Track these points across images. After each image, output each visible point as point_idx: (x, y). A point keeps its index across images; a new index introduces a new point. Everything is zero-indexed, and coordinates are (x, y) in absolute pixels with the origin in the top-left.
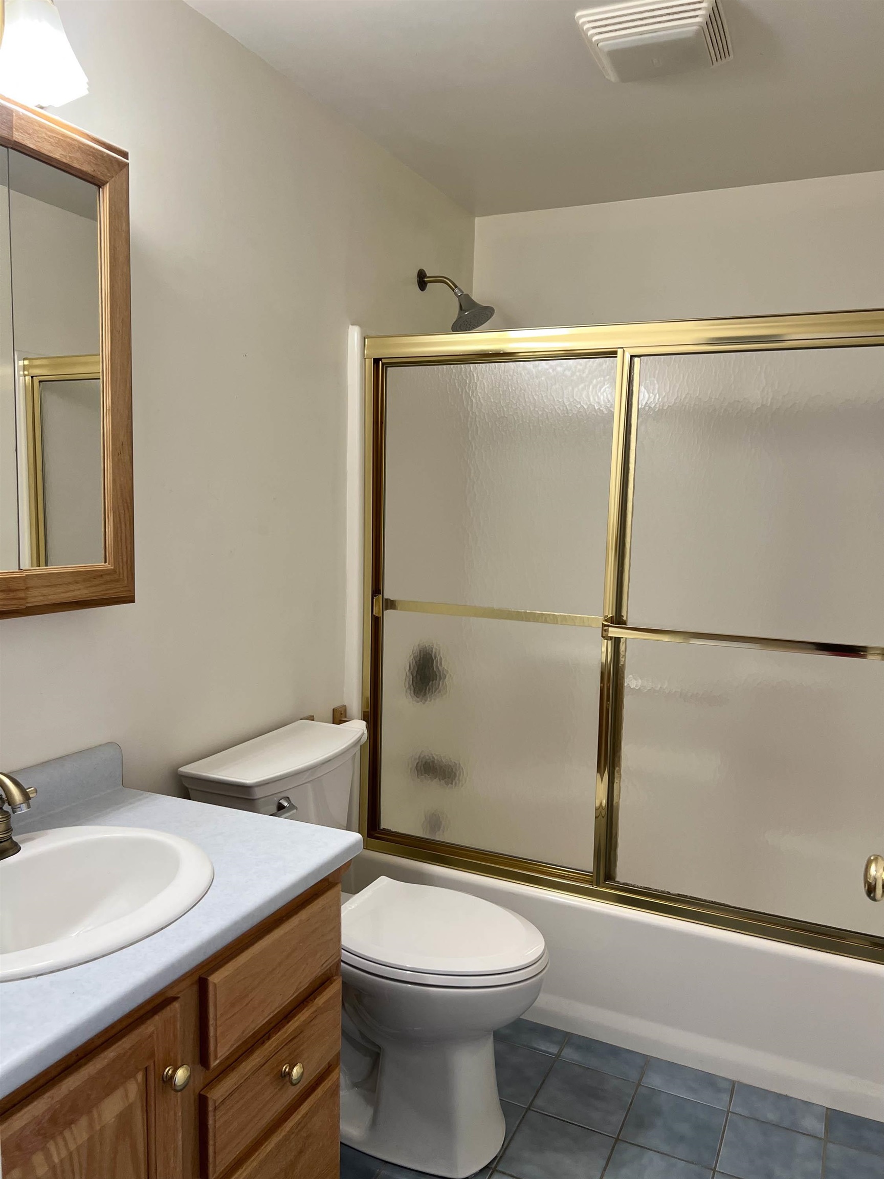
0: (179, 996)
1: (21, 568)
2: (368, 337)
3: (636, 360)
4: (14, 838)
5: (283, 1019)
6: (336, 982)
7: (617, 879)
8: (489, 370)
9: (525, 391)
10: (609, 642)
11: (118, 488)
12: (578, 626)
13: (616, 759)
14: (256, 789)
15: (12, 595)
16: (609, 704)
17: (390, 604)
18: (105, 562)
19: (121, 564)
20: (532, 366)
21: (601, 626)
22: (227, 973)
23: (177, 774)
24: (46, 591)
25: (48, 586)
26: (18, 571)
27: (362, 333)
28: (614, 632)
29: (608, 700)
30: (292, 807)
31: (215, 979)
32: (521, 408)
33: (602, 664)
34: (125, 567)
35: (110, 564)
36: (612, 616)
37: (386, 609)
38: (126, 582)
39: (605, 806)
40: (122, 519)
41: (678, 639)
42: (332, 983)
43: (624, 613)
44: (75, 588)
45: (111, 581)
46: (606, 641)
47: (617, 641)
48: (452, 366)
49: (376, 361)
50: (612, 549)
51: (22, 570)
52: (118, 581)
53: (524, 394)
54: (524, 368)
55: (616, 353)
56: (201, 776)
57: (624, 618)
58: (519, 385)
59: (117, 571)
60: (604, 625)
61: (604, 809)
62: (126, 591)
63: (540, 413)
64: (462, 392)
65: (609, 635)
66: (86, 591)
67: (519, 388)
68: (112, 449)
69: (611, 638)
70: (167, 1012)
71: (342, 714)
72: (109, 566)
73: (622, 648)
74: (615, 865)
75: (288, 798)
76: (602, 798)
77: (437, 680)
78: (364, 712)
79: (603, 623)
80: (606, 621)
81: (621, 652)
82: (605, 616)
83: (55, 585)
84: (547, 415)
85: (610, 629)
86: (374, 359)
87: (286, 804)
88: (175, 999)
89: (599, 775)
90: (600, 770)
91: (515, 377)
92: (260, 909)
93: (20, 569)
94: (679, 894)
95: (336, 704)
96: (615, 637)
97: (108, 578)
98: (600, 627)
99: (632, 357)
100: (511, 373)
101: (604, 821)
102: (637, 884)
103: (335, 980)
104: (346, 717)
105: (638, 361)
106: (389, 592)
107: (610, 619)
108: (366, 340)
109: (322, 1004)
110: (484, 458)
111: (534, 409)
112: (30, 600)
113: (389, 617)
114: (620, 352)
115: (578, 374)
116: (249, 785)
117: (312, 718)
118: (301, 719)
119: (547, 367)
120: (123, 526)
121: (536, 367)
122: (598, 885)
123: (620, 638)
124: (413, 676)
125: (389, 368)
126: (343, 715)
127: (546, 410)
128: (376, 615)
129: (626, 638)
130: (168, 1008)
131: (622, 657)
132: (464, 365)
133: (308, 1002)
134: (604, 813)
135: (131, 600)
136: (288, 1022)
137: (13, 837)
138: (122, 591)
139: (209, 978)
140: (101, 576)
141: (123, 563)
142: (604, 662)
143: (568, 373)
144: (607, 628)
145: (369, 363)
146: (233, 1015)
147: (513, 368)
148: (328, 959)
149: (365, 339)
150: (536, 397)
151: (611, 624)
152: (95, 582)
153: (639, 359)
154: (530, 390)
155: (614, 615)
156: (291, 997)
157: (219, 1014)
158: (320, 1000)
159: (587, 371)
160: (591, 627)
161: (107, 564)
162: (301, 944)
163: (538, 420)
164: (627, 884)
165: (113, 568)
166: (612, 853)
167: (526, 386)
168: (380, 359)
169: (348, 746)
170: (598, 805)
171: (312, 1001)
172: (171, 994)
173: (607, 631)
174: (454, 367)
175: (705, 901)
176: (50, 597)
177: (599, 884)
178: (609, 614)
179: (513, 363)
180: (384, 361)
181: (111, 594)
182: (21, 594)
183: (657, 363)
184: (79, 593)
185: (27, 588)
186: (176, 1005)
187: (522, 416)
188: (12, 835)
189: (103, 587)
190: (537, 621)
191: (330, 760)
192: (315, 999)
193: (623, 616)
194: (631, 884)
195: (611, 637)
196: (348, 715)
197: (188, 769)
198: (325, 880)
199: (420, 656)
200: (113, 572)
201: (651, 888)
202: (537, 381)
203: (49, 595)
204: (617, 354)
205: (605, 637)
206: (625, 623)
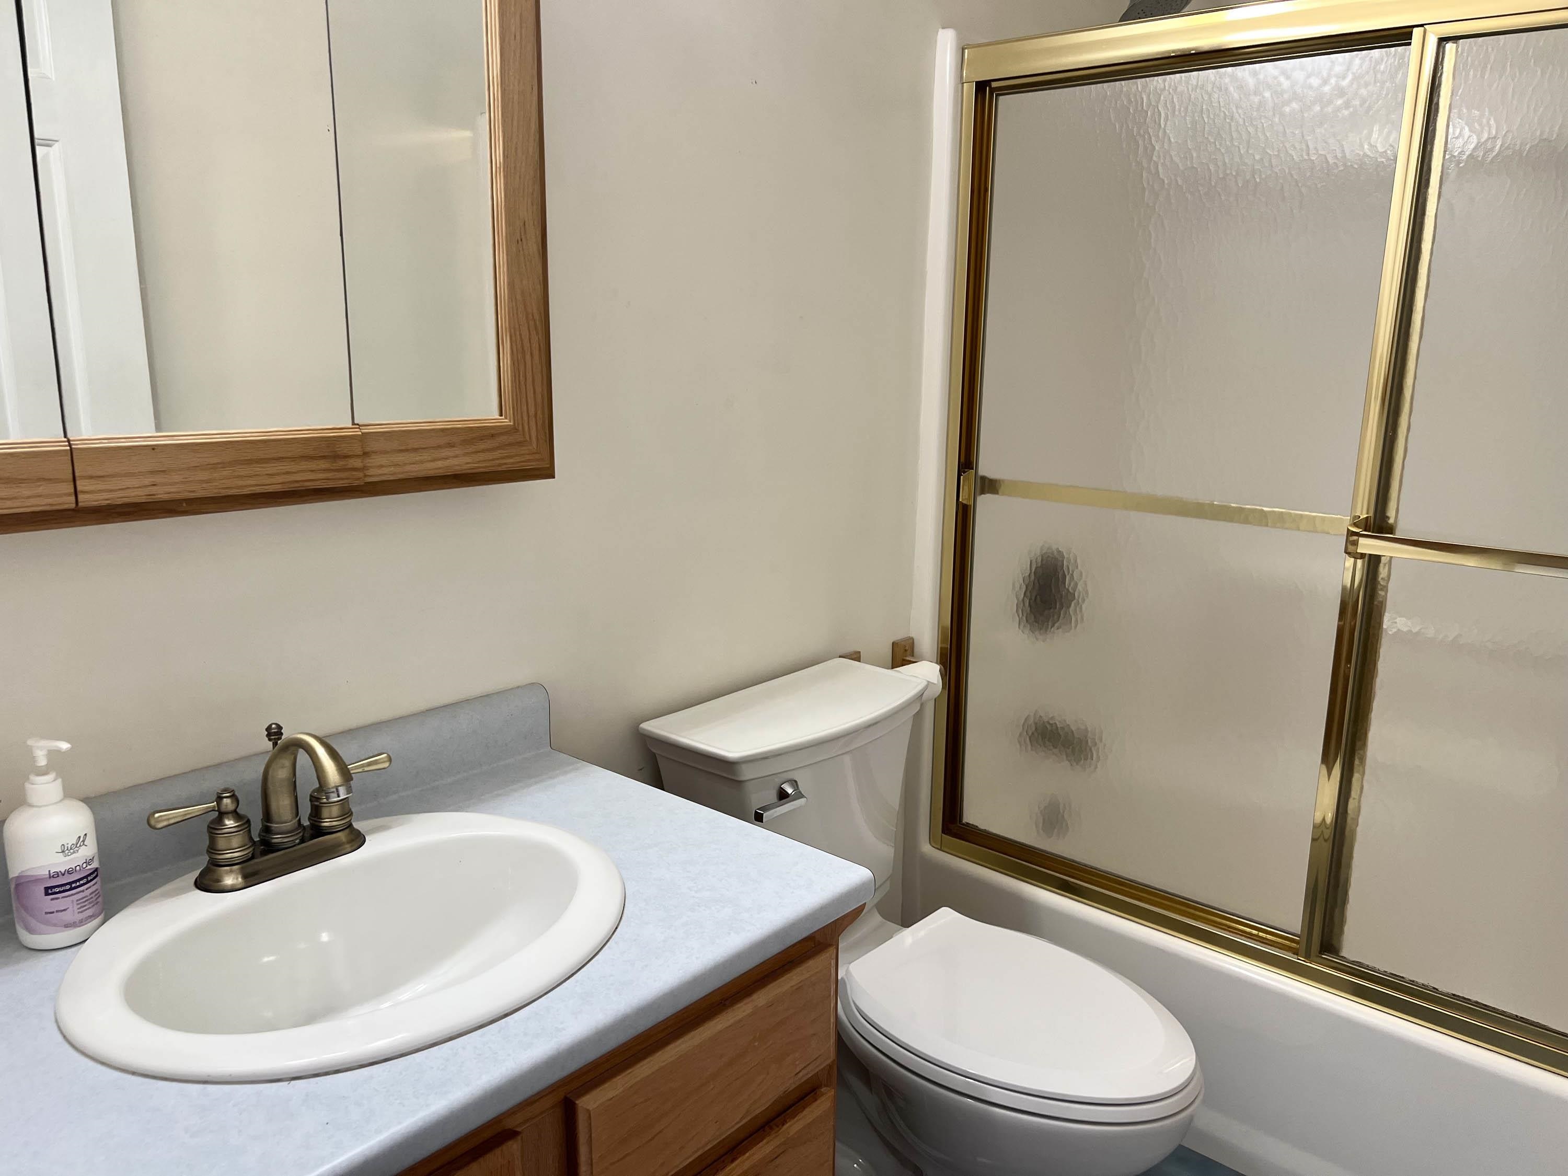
0: (519, 1129)
1: (356, 422)
2: (969, 46)
3: (1450, 47)
4: (356, 825)
5: (726, 1154)
6: (823, 1099)
7: (1345, 953)
8: (1170, 87)
9: (1232, 119)
10: (1359, 562)
11: (519, 297)
12: (1302, 531)
13: (1358, 744)
14: (744, 767)
15: (341, 463)
16: (1350, 668)
17: (989, 486)
18: (501, 415)
19: (525, 418)
20: (1247, 72)
21: (1346, 533)
22: (611, 1094)
23: (638, 730)
24: (400, 458)
25: (402, 451)
26: (350, 426)
27: (960, 36)
28: (1368, 546)
29: (1349, 661)
30: (799, 795)
31: (589, 1103)
32: (1223, 150)
33: (1344, 588)
34: (533, 424)
35: (508, 418)
36: (1367, 517)
37: (983, 492)
38: (535, 445)
39: (1332, 821)
40: (527, 345)
41: (1493, 565)
42: (816, 1100)
43: (1391, 513)
44: (450, 454)
45: (510, 444)
46: (1352, 560)
47: (1373, 561)
48: (1105, 85)
49: (981, 87)
50: (1376, 398)
51: (358, 425)
52: (520, 444)
53: (1230, 125)
54: (1233, 78)
55: (1409, 36)
56: (668, 738)
57: (1391, 521)
58: (1223, 109)
59: (520, 428)
60: (1350, 533)
61: (1327, 828)
62: (538, 460)
63: (1257, 157)
64: (1121, 127)
65: (1358, 551)
66: (468, 459)
67: (1222, 114)
68: (506, 233)
69: (1362, 556)
70: (495, 1159)
71: (906, 650)
72: (506, 422)
73: (1383, 572)
74: (1341, 931)
75: (796, 782)
76: (1326, 809)
77: (1056, 608)
78: (941, 648)
79: (1348, 529)
80: (1355, 525)
81: (1380, 579)
82: (1355, 516)
83: (415, 450)
84: (1270, 161)
85: (1362, 541)
86: (977, 83)
87: (790, 790)
88: (511, 1134)
89: (1324, 767)
90: (1327, 759)
91: (1216, 96)
92: (673, 994)
93: (353, 424)
94: (1454, 995)
95: (899, 635)
96: (1370, 555)
97: (504, 439)
98: (1343, 535)
99: (1442, 41)
100: (1209, 89)
101: (1326, 847)
102: (1377, 967)
103: (823, 1094)
104: (913, 656)
105: (1451, 49)
106: (987, 466)
107: (1364, 521)
108: (966, 51)
109: (795, 1133)
110: (1152, 240)
111: (1247, 151)
112: (371, 472)
113: (986, 506)
114: (1417, 32)
115: (1333, 81)
116: (731, 760)
117: (856, 657)
118: (840, 657)
119: (1276, 72)
120: (528, 357)
121: (1255, 74)
122: (1308, 957)
123: (1380, 556)
124: (1018, 600)
125: (1001, 98)
126: (908, 652)
127: (1269, 151)
128: (965, 502)
129: (1391, 557)
130: (498, 1151)
131: (1382, 590)
132: (1126, 82)
133: (771, 1128)
134: (1328, 833)
135: (548, 472)
136: (733, 1161)
137: (354, 824)
138: (529, 461)
139: (577, 1102)
140: (493, 436)
141: (529, 416)
142: (1349, 585)
143: (1315, 82)
144: (1355, 538)
145: (970, 90)
146: (624, 1157)
147: (1213, 79)
148: (809, 1065)
149: (963, 50)
150: (1251, 129)
151: (1365, 531)
152: (482, 446)
153: (1455, 45)
154: (1242, 116)
155: (1371, 514)
156: (736, 1124)
157: (595, 1156)
158: (794, 1127)
159: (1350, 77)
160: (1328, 533)
161: (503, 417)
162: (756, 1044)
163: (1254, 169)
164: (1360, 964)
165: (512, 424)
166: (1337, 911)
167: (1235, 111)
168: (988, 83)
169: (903, 703)
170: (1318, 819)
171: (778, 1127)
172: (510, 1124)
173: (1355, 543)
174: (1109, 87)
175: (1503, 1013)
176: (408, 468)
177: (1310, 955)
178: (1362, 514)
179: (1214, 71)
180: (994, 85)
181: (510, 463)
182: (357, 463)
183: (1490, 49)
184: (456, 463)
185: (366, 454)
186: (513, 1147)
187: (1225, 164)
188: (352, 821)
189: (497, 454)
190: (1231, 521)
191: (876, 723)
192: (783, 1125)
193: (1388, 518)
194: (1368, 966)
195: (1362, 554)
196: (916, 650)
197: (657, 727)
198: (810, 938)
199: (1031, 570)
200: (513, 430)
201: (1403, 977)
202: (1256, 99)
203: (405, 464)
204: (1411, 40)
205: (1351, 550)
206: (1391, 530)
